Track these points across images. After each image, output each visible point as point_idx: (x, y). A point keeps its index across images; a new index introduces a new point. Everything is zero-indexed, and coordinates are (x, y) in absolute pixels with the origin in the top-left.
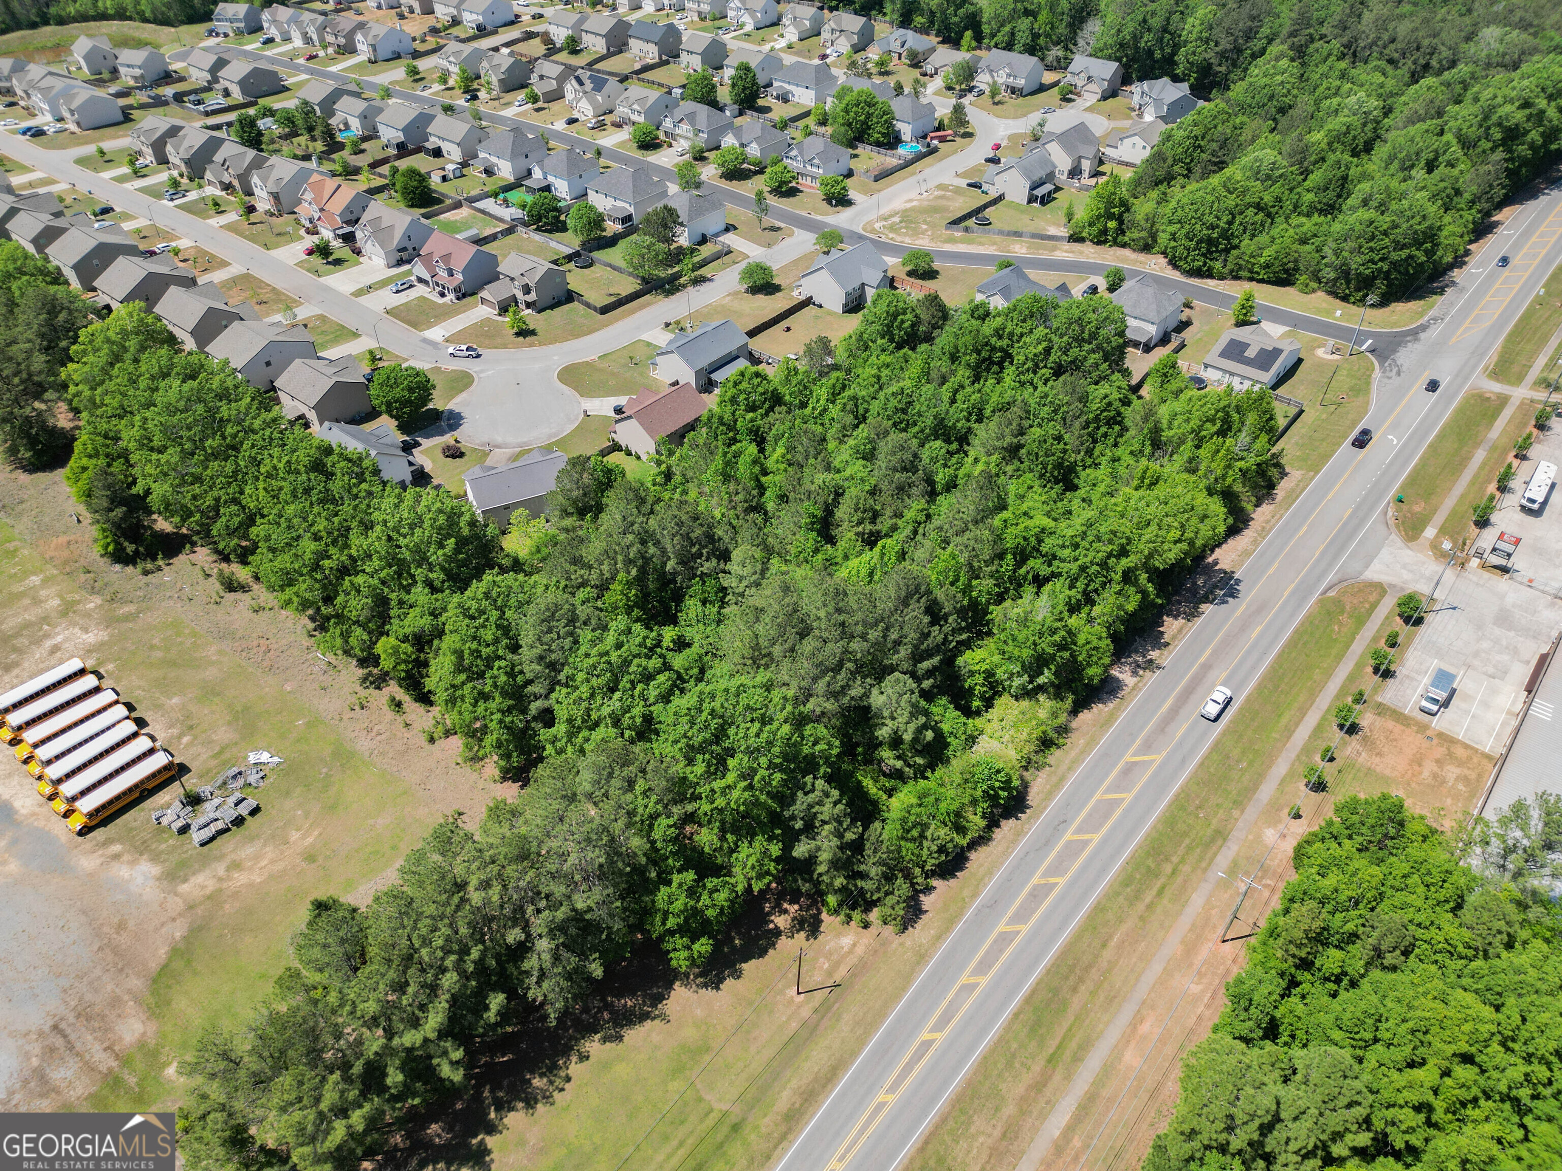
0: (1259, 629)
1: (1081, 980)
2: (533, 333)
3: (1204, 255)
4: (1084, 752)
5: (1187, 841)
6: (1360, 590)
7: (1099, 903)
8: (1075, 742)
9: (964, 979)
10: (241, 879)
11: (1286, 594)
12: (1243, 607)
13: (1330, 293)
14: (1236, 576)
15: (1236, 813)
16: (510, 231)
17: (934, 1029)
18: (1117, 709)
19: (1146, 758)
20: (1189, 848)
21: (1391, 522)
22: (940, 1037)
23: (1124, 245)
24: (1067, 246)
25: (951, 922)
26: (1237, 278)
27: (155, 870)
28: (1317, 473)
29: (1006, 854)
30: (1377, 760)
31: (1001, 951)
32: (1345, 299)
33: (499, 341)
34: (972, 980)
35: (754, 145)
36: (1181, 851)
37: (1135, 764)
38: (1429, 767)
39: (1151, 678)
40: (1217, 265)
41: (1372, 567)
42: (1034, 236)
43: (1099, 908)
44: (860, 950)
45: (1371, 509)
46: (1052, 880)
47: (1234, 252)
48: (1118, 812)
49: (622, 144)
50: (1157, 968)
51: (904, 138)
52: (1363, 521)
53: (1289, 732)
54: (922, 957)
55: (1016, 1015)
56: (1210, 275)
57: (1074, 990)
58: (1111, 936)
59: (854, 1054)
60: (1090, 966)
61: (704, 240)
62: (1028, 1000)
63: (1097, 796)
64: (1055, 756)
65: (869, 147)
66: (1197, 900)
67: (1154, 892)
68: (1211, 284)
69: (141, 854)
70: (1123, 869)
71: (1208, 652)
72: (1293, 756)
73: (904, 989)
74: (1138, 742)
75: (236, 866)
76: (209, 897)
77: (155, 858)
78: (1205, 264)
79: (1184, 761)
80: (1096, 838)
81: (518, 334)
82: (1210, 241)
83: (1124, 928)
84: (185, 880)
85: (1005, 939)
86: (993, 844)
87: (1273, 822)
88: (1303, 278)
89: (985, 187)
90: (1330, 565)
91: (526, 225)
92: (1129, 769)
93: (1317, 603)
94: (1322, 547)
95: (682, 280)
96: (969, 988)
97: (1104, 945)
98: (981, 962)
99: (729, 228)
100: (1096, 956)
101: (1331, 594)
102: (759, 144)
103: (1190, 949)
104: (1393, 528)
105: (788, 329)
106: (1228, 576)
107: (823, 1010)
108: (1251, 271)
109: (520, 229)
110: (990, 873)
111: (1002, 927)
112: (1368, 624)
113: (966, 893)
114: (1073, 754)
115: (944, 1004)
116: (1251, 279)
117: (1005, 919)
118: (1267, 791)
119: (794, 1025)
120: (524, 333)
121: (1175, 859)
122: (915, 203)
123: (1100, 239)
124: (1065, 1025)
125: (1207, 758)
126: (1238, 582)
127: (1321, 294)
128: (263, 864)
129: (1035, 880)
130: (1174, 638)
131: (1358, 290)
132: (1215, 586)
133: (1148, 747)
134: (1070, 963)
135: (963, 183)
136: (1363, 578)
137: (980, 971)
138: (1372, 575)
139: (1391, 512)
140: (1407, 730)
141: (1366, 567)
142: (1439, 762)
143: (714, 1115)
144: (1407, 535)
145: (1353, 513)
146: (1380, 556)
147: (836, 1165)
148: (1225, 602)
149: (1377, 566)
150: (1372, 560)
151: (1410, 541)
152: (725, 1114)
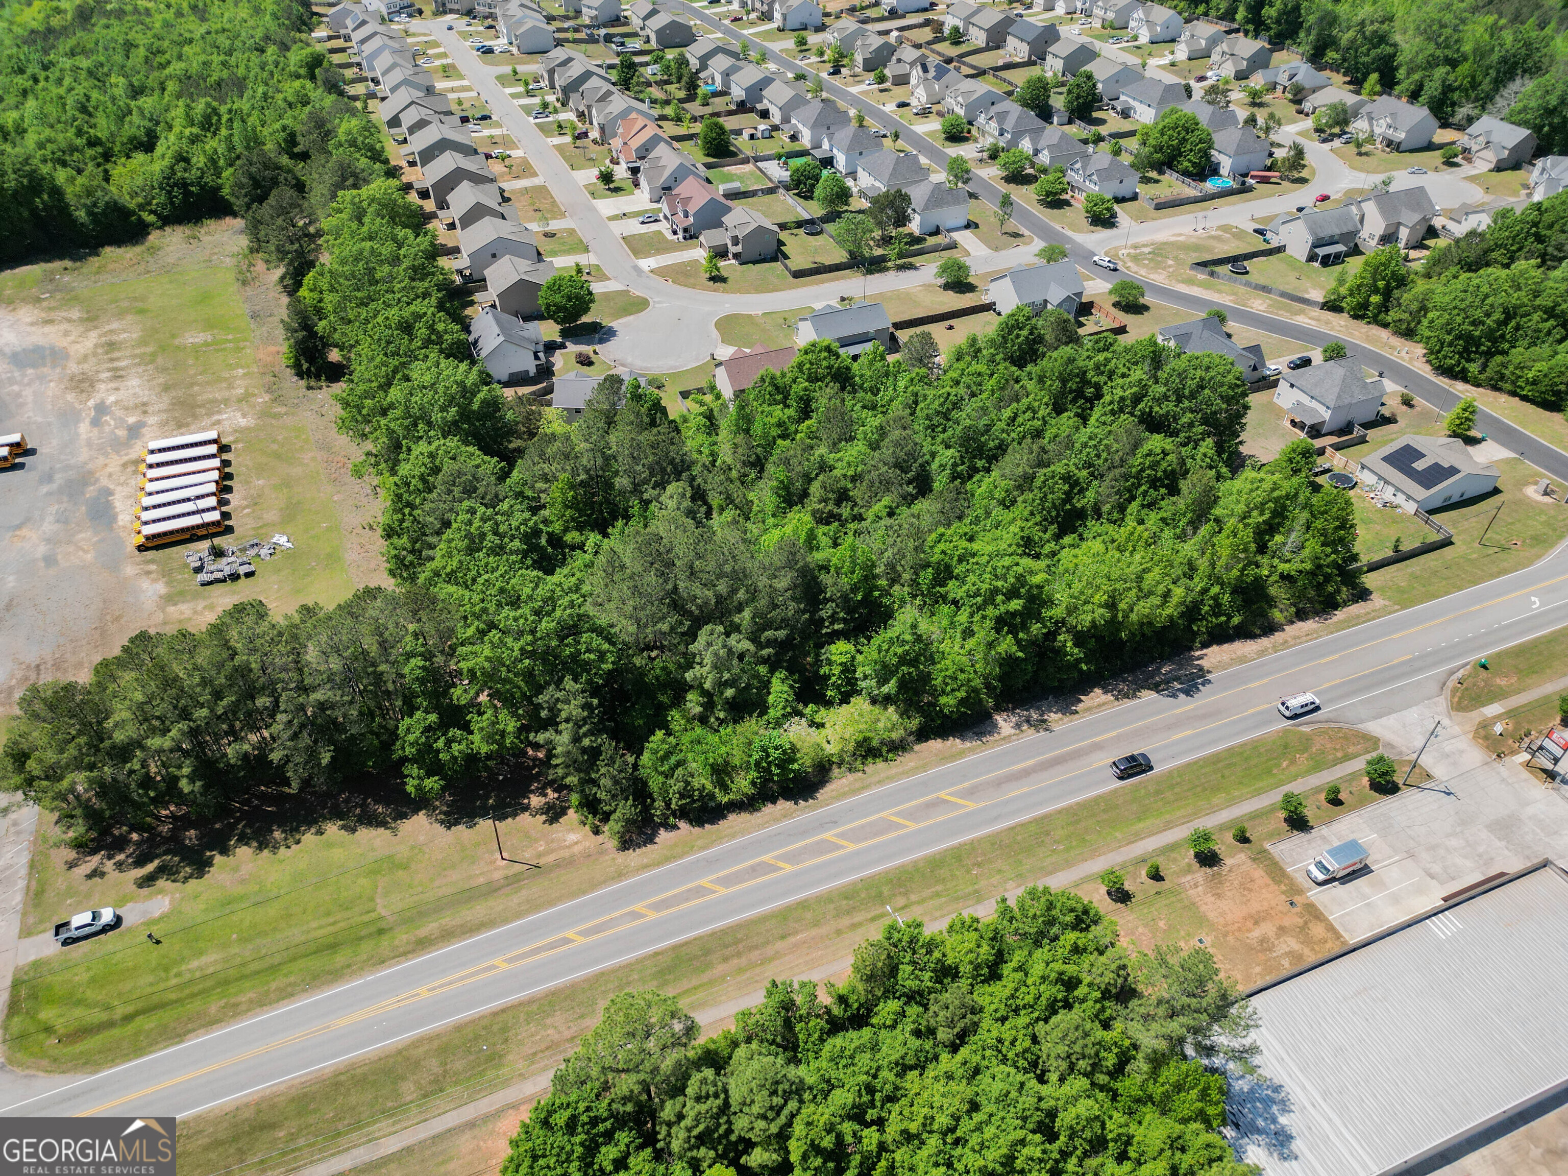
0: (1189, 732)
1: (739, 954)
2: (724, 280)
3: (1459, 353)
4: (905, 774)
5: (940, 888)
6: (1346, 738)
7: (806, 901)
8: (906, 761)
9: (637, 907)
11: (1251, 711)
12: (1191, 706)
14: (1210, 677)
15: (1010, 885)
16: (771, 191)
17: (580, 933)
18: (970, 750)
19: (960, 801)
20: (937, 895)
21: (1452, 683)
22: (580, 941)
23: (1385, 325)
24: (1316, 312)
25: (667, 859)
26: (1494, 388)
27: (164, 590)
28: (1403, 608)
29: (760, 827)
30: (1210, 899)
31: (687, 900)
33: (692, 281)
34: (644, 911)
35: (1046, 152)
36: (927, 892)
37: (946, 802)
38: (1268, 929)
39: (1030, 735)
40: (1474, 368)
41: (1384, 721)
42: (1283, 294)
43: (803, 905)
44: (576, 849)
45: (1435, 664)
46: (781, 864)
47: (1499, 359)
48: (892, 835)
49: (931, 134)
51: (1222, 171)
52: (1420, 670)
53: (1138, 837)
54: (620, 875)
55: (656, 954)
56: (1465, 380)
57: (726, 959)
58: (796, 932)
59: (506, 921)
60: (756, 947)
61: (936, 232)
62: (675, 948)
63: (884, 814)
64: (877, 768)
65: (1175, 175)
67: (872, 914)
68: (1459, 388)
69: (163, 577)
70: (854, 883)
71: (1114, 733)
72: (1119, 860)
73: (584, 893)
74: (966, 785)
77: (169, 583)
78: (1459, 363)
79: (996, 818)
80: (852, 847)
81: (713, 279)
82: (1468, 338)
83: (814, 932)
84: (176, 604)
85: (700, 891)
86: (758, 814)
89: (1269, 235)
91: (788, 188)
92: (935, 804)
93: (1278, 732)
94: (1337, 682)
95: (889, 264)
96: (636, 915)
97: (783, 937)
98: (663, 901)
99: (970, 225)
100: (768, 942)
101: (1306, 729)
102: (1051, 152)
104: (1447, 692)
105: (951, 328)
106: (1201, 674)
107: (512, 881)
108: (1514, 384)
109: (781, 191)
110: (733, 836)
111: (705, 882)
112: (1325, 773)
113: (700, 843)
114: (894, 771)
115: (606, 918)
117: (714, 877)
118: (1061, 879)
119: (481, 880)
120: (717, 279)
121: (913, 897)
122: (1181, 238)
123: (1359, 313)
124: (695, 982)
125: (1023, 825)
126: (1207, 682)
129: (766, 858)
130: (1088, 709)
132: (1177, 679)
133: (970, 792)
134: (739, 936)
135: (1250, 227)
136: (1360, 726)
137: (657, 907)
138: (1374, 728)
139: (1460, 674)
140: (1274, 887)
141: (1376, 718)
142: (1282, 930)
143: (373, 915)
144: (1459, 702)
145: (1410, 660)
146: (1404, 713)
147: (423, 992)
148: (1174, 696)
149: (1390, 721)
150: (1389, 713)
151: (1458, 710)
152: (381, 918)
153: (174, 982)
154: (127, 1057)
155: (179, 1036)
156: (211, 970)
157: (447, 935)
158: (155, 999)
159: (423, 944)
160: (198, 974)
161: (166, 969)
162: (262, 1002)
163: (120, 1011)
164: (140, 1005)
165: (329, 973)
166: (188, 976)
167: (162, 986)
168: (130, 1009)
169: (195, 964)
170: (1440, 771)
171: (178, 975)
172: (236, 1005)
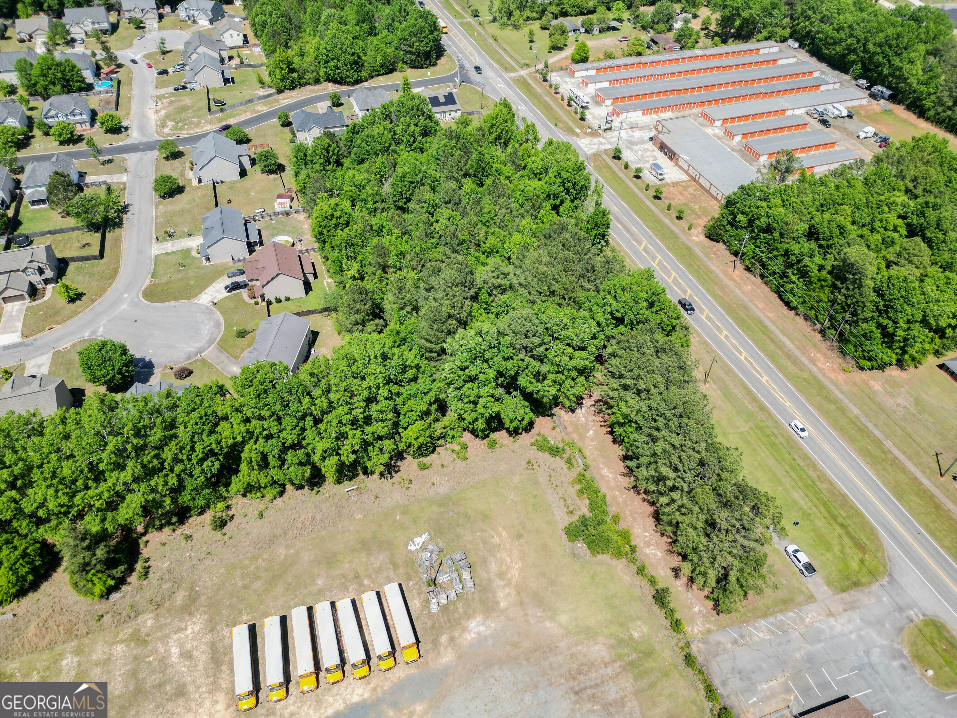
1: (734, 310)
2: (81, 293)
3: (355, 71)
4: (629, 256)
5: (687, 256)
6: (595, 159)
7: (704, 288)
9: (722, 337)
10: (514, 573)
13: (412, 67)
15: (681, 240)
17: (740, 354)
20: (690, 258)
21: (565, 133)
22: (744, 354)
23: (306, 84)
24: (280, 97)
26: (372, 77)
27: (479, 618)
30: (674, 201)
31: (713, 321)
32: (422, 67)
33: (66, 312)
34: (723, 334)
40: (364, 74)
41: (585, 150)
42: (259, 99)
46: (688, 294)
47: (366, 64)
48: (665, 264)
50: (737, 291)
51: (89, 80)
53: (651, 210)
54: (705, 343)
55: (743, 331)
56: (362, 81)
57: (737, 313)
58: (719, 294)
59: (741, 380)
60: (729, 305)
61: (79, 188)
66: (713, 268)
67: (705, 275)
68: (366, 84)
69: (460, 624)
70: (692, 276)
72: (663, 215)
74: (633, 242)
75: (501, 575)
76: (519, 593)
77: (469, 617)
78: (358, 76)
79: (651, 237)
80: (674, 275)
81: (72, 300)
82: (356, 63)
83: (717, 290)
84: (498, 603)
85: (708, 318)
87: (690, 235)
88: (400, 65)
89: (191, 86)
92: (646, 251)
96: (726, 337)
97: (722, 298)
98: (716, 329)
99: (81, 174)
100: (725, 301)
103: (734, 281)
107: (715, 381)
108: (377, 71)
111: (703, 317)
112: (612, 167)
115: (730, 346)
116: (377, 76)
117: (699, 314)
118: (674, 229)
119: (719, 392)
120: (75, 297)
121: (694, 263)
122: (163, 111)
123: (293, 87)
124: (751, 322)
125: (653, 232)
127: (409, 70)
128: (508, 560)
129: (685, 298)
131: (426, 60)
133: (638, 242)
135: (169, 90)
137: (720, 331)
143: (750, 431)
144: (575, 135)
147: (788, 404)
151: (578, 136)
152: (751, 428)
153: (814, 509)
154: (863, 517)
155: (844, 497)
156: (802, 494)
157: (754, 399)
158: (826, 515)
159: (762, 408)
160: (807, 499)
161: (809, 515)
162: (814, 466)
163: (839, 530)
164: (832, 522)
165: (788, 442)
166: (810, 504)
167: (819, 514)
168: (836, 527)
169: (802, 503)
171: (810, 509)
172: (819, 477)
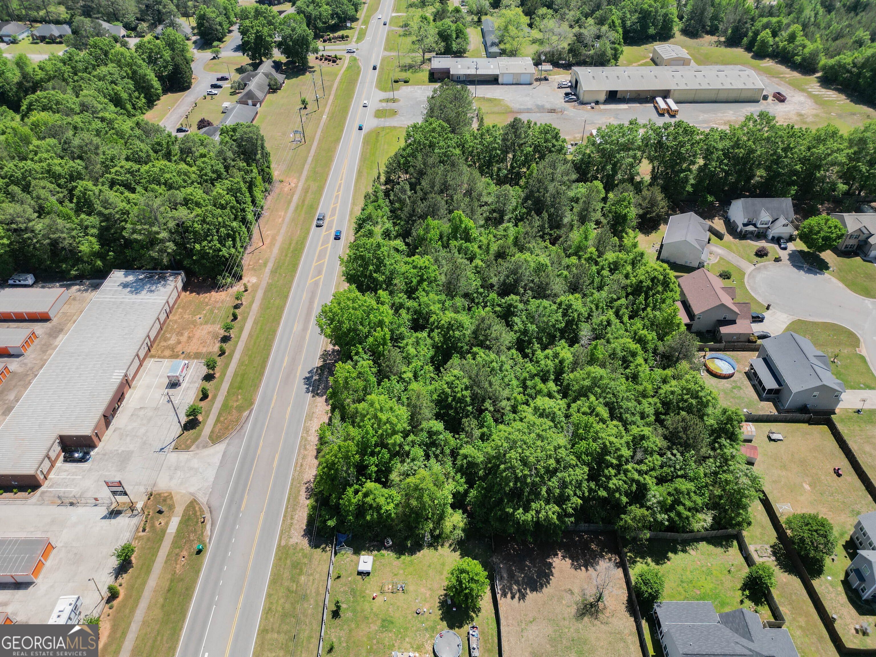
0: (285, 364)
6: (227, 428)
11: (275, 397)
12: (298, 374)
14: (310, 395)
15: (270, 281)
19: (314, 278)
20: (284, 264)
21: (207, 515)
36: (287, 261)
37: (318, 275)
41: (220, 456)
45: (226, 519)
48: (316, 258)
53: (255, 324)
63: (326, 260)
71: (307, 338)
72: (251, 314)
74: (321, 284)
80: (319, 248)
90: (251, 437)
92: (319, 273)
93: (255, 400)
94: (259, 452)
101: (246, 413)
104: (206, 509)
106: (316, 393)
118: (260, 294)
126: (308, 391)
132: (319, 380)
133: (316, 284)
136: (227, 441)
138: (220, 448)
139: (208, 527)
140: (195, 351)
141: (225, 453)
142: (179, 342)
144: (194, 508)
145: (240, 506)
146: (215, 471)
148: (310, 372)
149: (217, 460)
150: (221, 463)
151: (192, 502)
170: (173, 457)
